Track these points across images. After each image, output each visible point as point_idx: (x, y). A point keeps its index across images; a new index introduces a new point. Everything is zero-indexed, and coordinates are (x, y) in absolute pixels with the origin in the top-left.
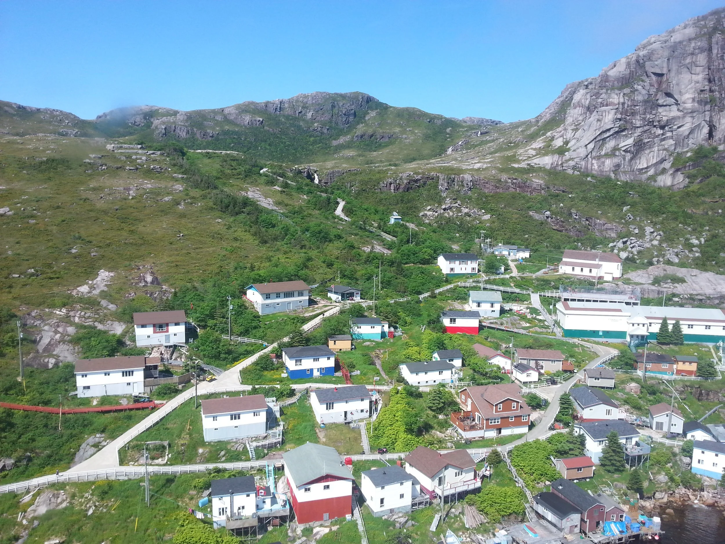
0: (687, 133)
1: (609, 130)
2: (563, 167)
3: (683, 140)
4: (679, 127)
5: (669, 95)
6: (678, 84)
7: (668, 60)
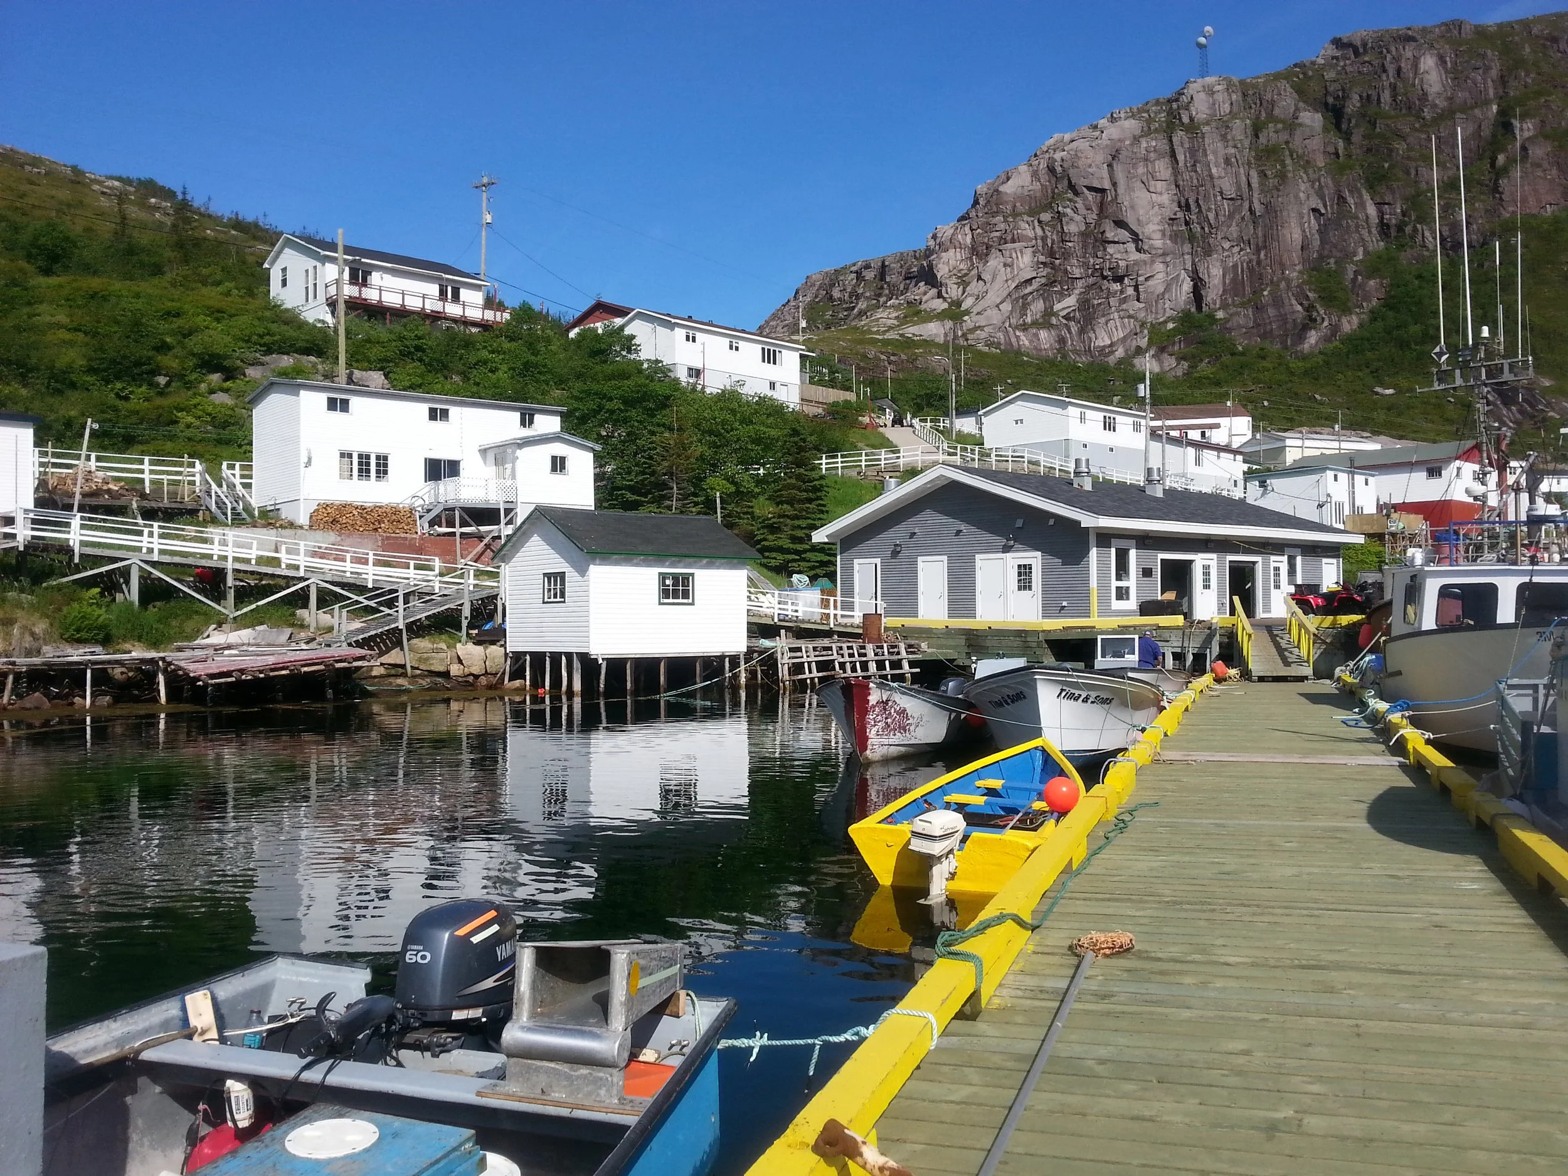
0: (1161, 289)
1: (1029, 281)
2: (967, 340)
3: (1156, 302)
4: (1147, 279)
5: (1120, 224)
6: (1132, 207)
7: (1110, 166)
